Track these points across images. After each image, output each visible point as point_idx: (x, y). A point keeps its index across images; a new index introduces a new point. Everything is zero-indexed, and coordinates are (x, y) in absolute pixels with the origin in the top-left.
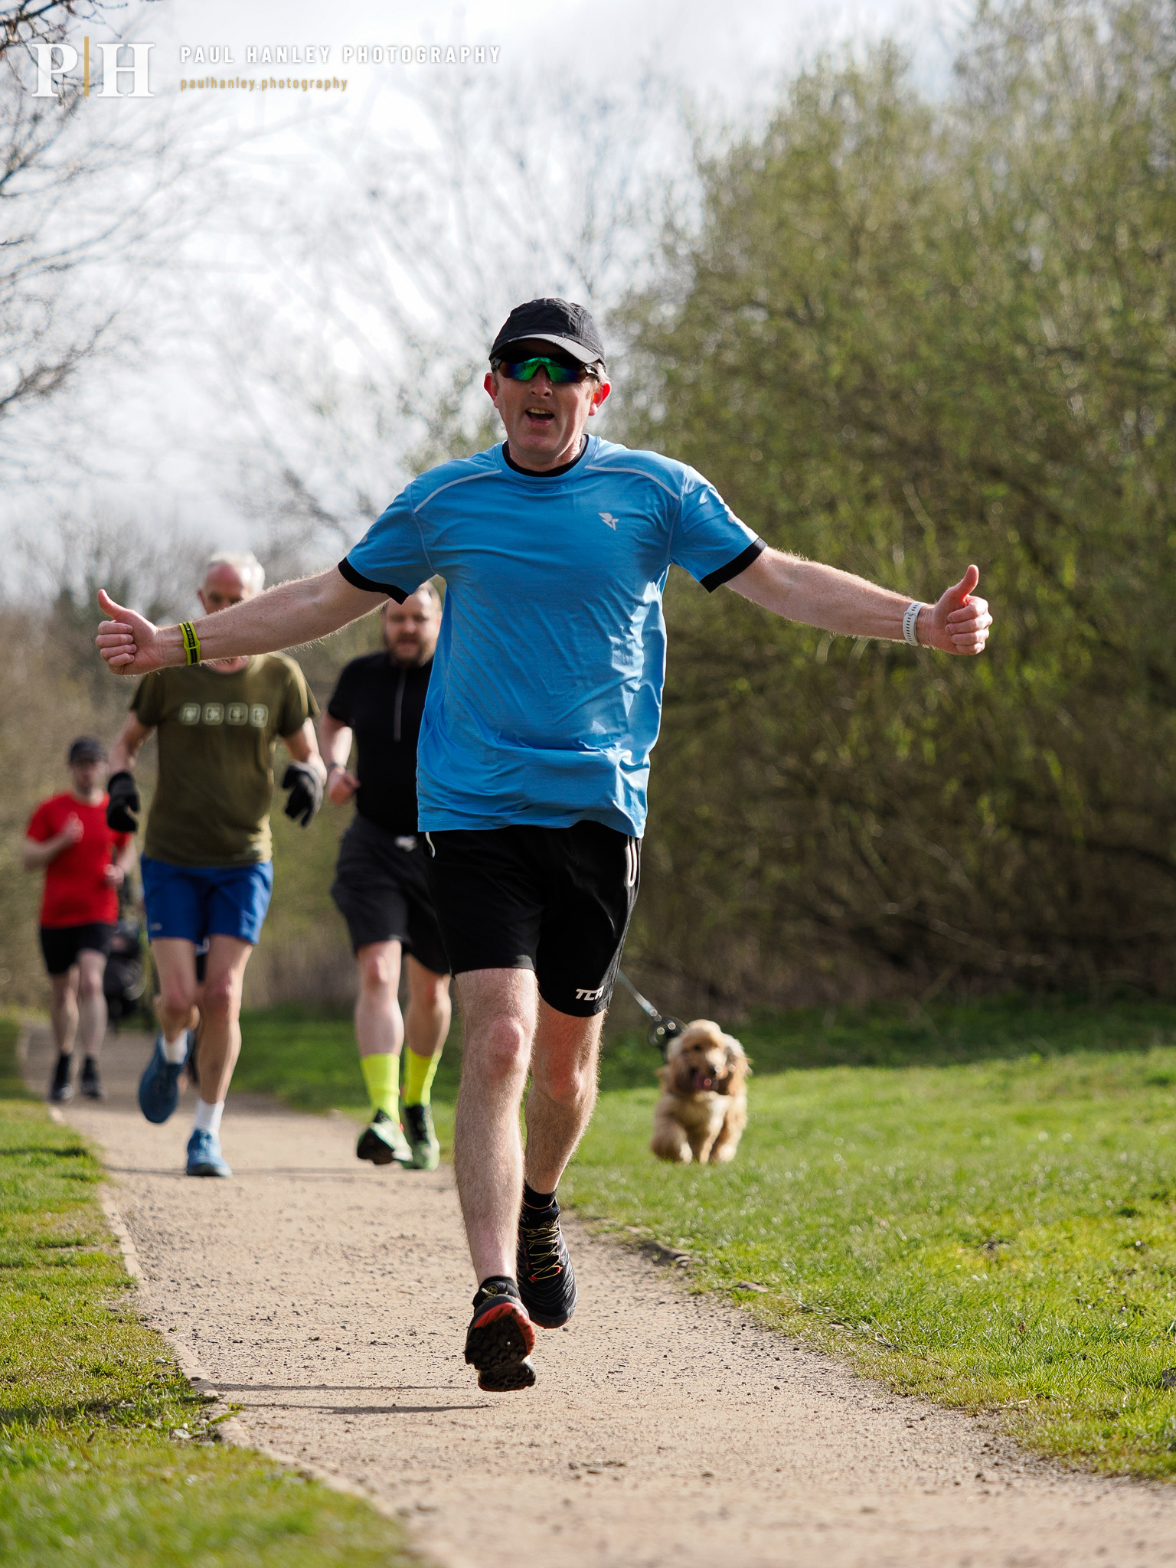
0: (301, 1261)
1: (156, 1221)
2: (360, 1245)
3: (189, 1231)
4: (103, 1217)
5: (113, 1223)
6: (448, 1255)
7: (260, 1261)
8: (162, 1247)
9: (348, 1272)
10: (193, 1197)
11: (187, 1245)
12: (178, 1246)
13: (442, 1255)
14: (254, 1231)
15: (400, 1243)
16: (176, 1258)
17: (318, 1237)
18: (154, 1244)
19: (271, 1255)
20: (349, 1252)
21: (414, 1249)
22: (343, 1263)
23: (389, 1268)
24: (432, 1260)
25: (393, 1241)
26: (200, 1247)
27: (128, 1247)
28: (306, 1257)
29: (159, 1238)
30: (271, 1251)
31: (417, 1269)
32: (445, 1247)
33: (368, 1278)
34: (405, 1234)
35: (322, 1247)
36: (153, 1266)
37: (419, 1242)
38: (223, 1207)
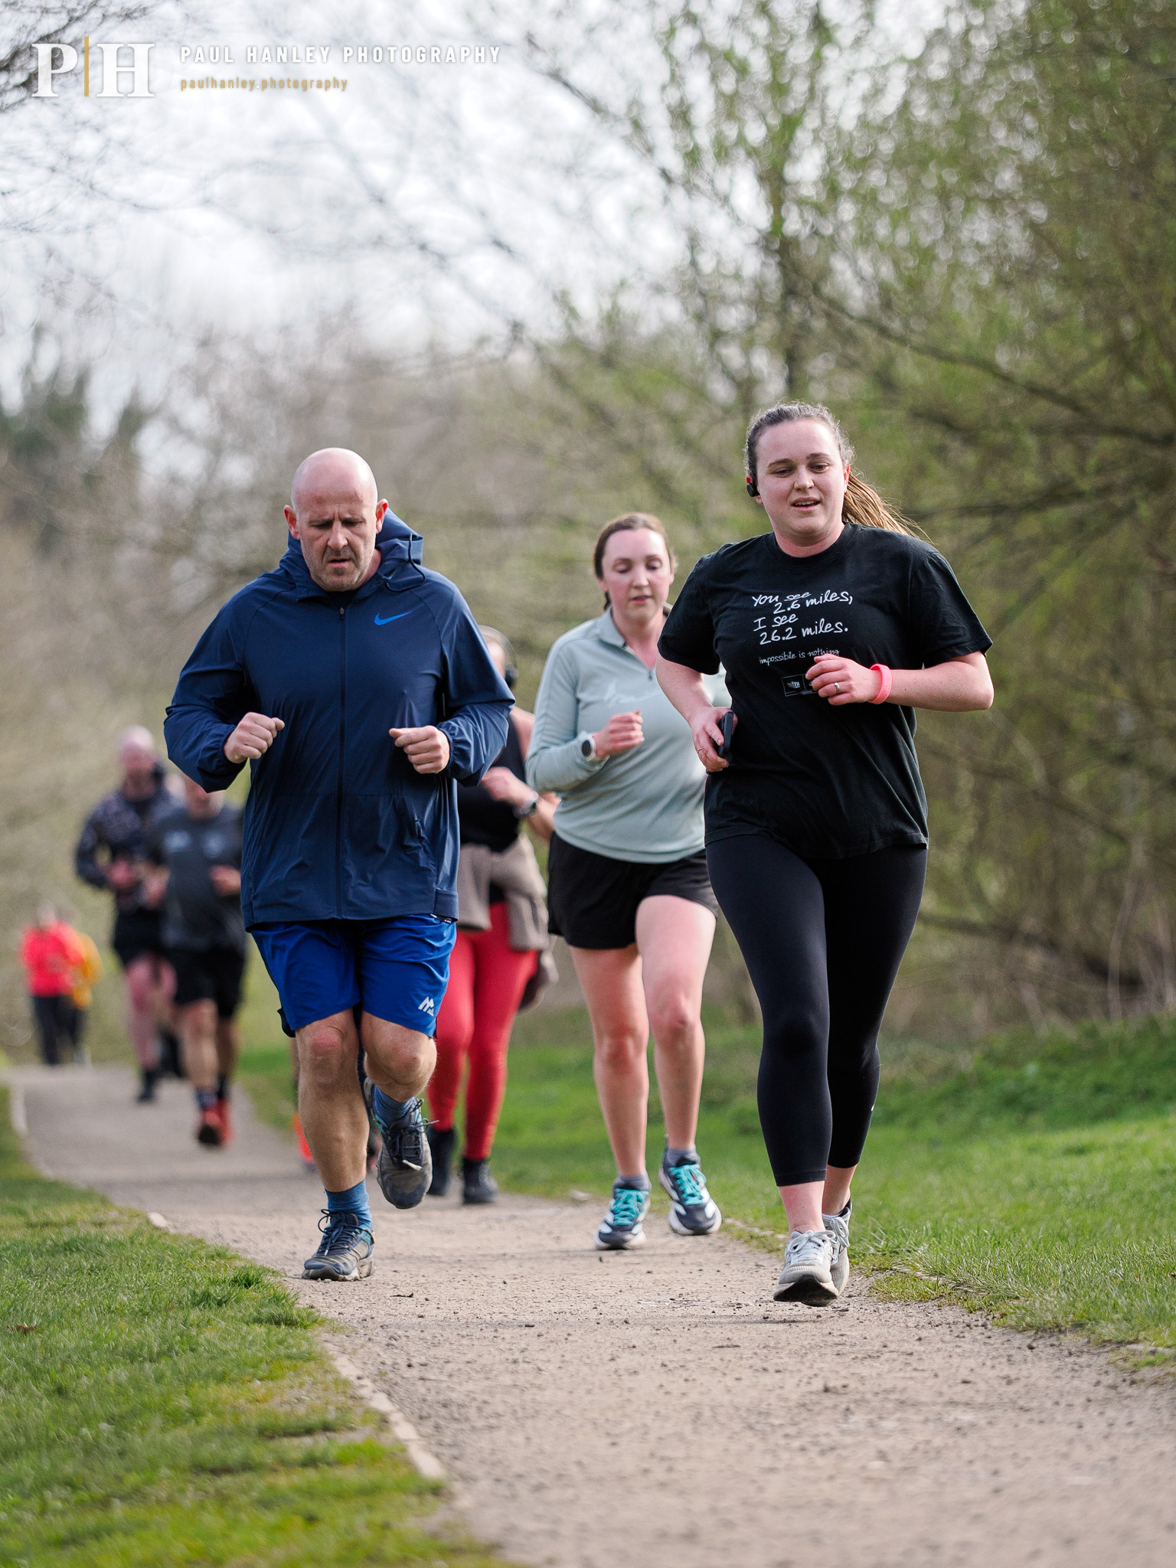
0: (681, 1437)
1: (428, 1384)
2: (764, 1405)
3: (486, 1397)
4: (346, 1383)
5: (363, 1392)
6: (910, 1414)
7: (616, 1440)
8: (456, 1426)
9: (765, 1452)
10: (465, 1342)
11: (493, 1421)
12: (480, 1424)
13: (898, 1415)
14: (589, 1392)
15: (828, 1400)
16: (484, 1442)
17: (694, 1397)
18: (442, 1423)
19: (632, 1430)
20: (753, 1419)
21: (852, 1406)
22: (749, 1437)
23: (824, 1440)
24: (889, 1424)
25: (814, 1397)
26: (513, 1422)
27: (404, 1430)
28: (687, 1429)
29: (443, 1412)
30: (628, 1425)
31: (871, 1440)
32: (902, 1402)
33: (800, 1460)
34: (831, 1385)
35: (707, 1413)
36: (455, 1458)
37: (858, 1397)
38: (517, 1356)
